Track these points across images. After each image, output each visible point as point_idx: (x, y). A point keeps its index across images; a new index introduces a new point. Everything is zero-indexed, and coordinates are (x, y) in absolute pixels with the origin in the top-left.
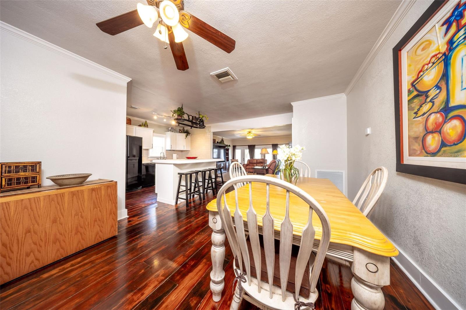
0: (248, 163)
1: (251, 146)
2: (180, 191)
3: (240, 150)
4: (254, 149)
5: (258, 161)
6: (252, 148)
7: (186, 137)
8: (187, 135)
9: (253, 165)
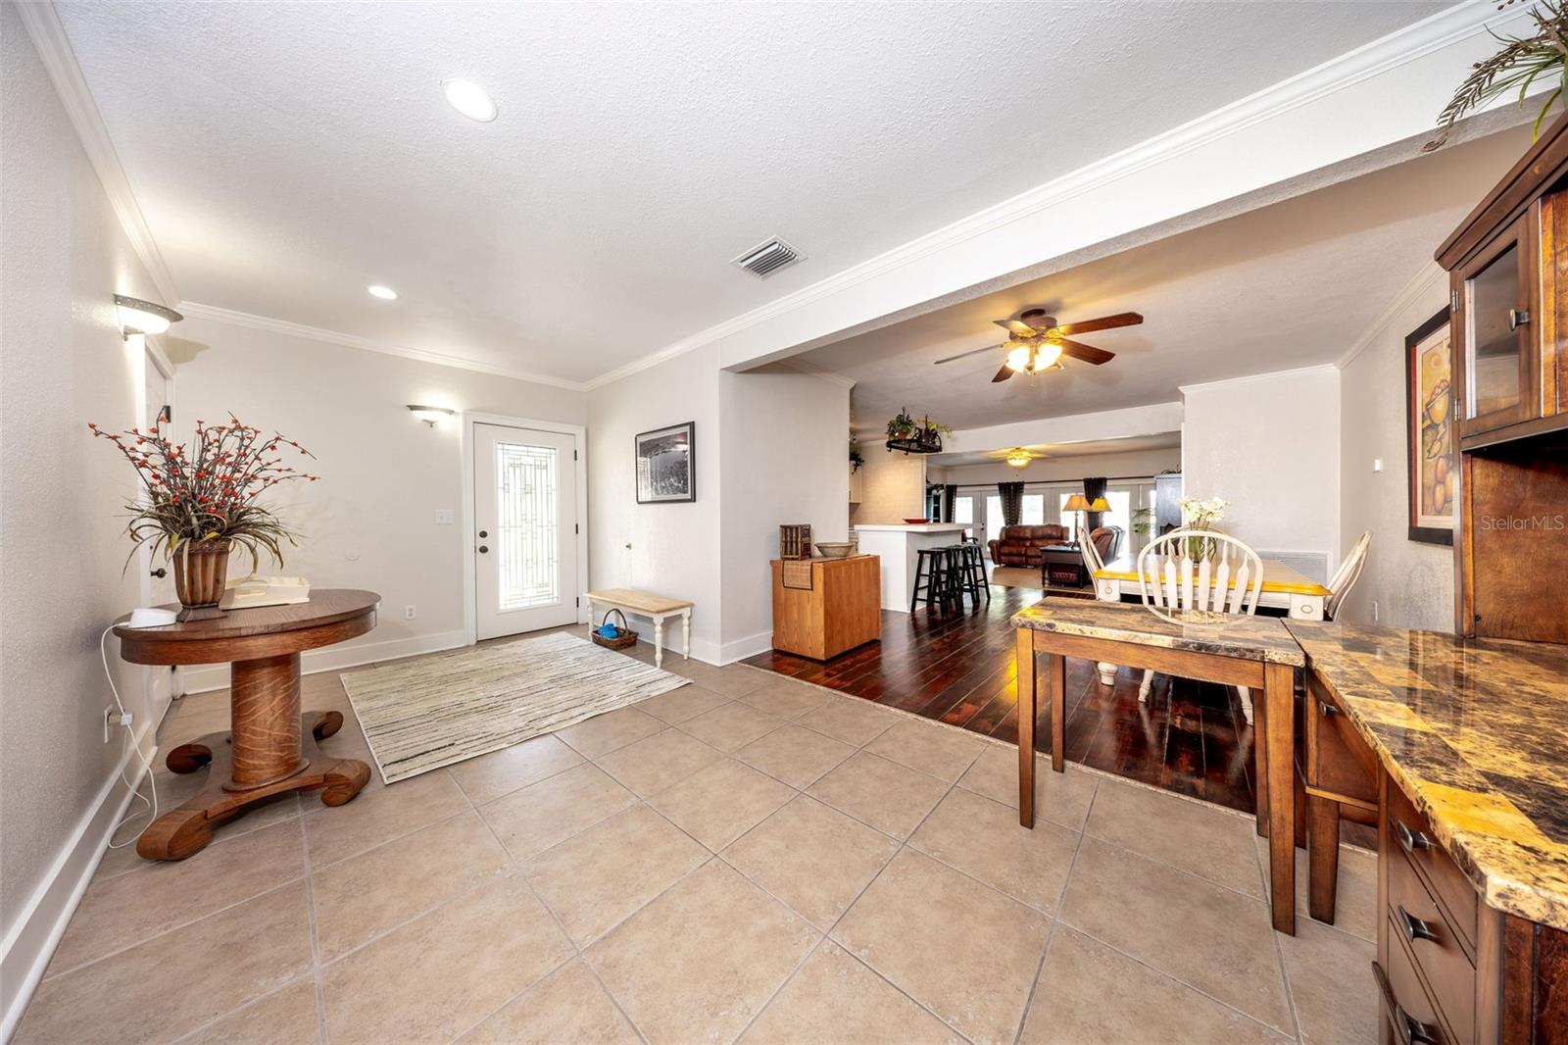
0: (1004, 538)
1: (1008, 485)
2: (920, 586)
3: (970, 499)
4: (1021, 496)
5: (1040, 533)
6: (1011, 493)
7: (855, 469)
8: (857, 465)
9: (1021, 543)
